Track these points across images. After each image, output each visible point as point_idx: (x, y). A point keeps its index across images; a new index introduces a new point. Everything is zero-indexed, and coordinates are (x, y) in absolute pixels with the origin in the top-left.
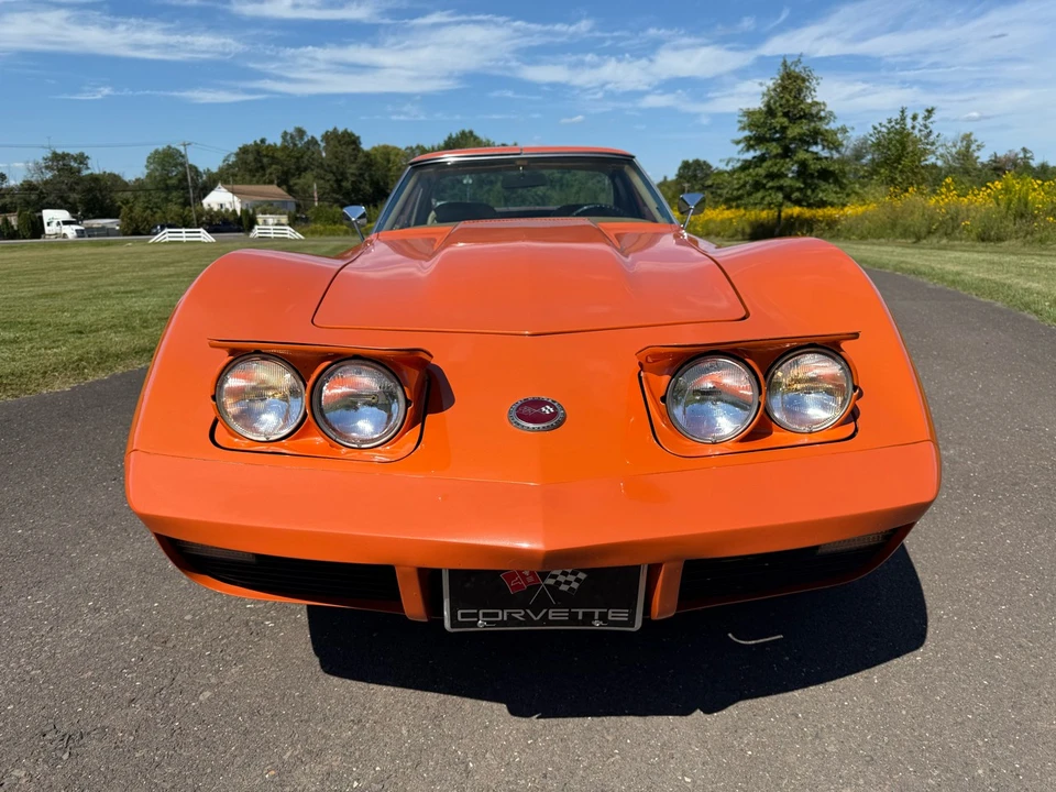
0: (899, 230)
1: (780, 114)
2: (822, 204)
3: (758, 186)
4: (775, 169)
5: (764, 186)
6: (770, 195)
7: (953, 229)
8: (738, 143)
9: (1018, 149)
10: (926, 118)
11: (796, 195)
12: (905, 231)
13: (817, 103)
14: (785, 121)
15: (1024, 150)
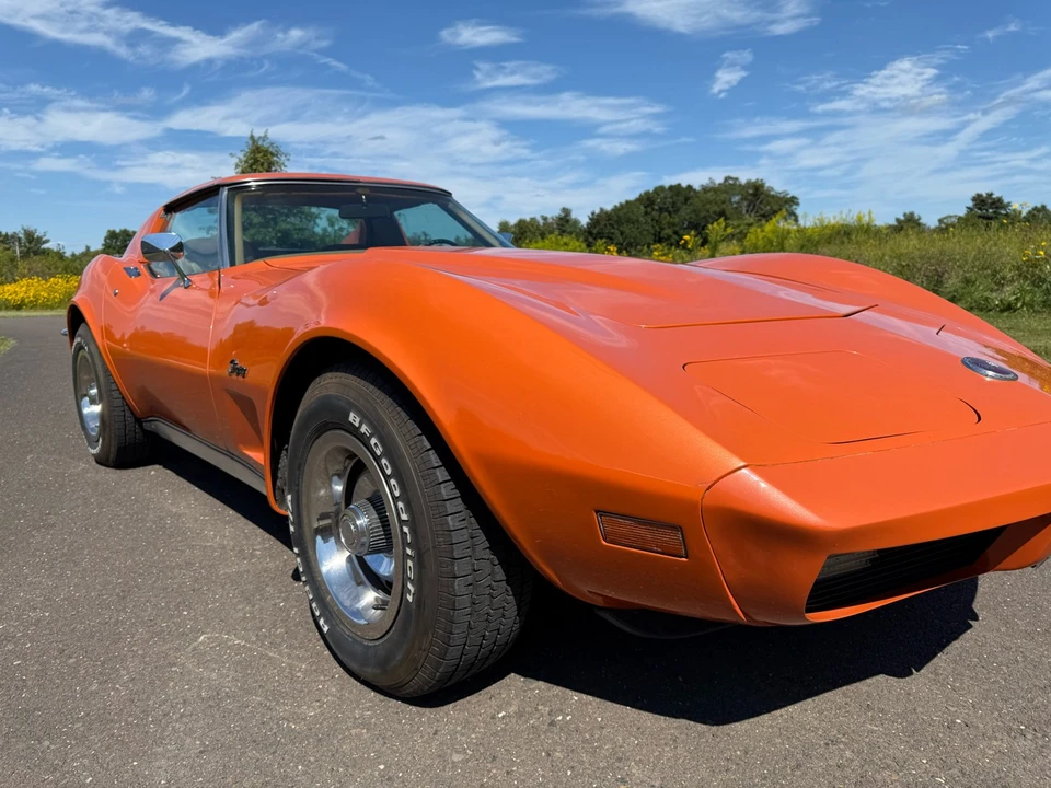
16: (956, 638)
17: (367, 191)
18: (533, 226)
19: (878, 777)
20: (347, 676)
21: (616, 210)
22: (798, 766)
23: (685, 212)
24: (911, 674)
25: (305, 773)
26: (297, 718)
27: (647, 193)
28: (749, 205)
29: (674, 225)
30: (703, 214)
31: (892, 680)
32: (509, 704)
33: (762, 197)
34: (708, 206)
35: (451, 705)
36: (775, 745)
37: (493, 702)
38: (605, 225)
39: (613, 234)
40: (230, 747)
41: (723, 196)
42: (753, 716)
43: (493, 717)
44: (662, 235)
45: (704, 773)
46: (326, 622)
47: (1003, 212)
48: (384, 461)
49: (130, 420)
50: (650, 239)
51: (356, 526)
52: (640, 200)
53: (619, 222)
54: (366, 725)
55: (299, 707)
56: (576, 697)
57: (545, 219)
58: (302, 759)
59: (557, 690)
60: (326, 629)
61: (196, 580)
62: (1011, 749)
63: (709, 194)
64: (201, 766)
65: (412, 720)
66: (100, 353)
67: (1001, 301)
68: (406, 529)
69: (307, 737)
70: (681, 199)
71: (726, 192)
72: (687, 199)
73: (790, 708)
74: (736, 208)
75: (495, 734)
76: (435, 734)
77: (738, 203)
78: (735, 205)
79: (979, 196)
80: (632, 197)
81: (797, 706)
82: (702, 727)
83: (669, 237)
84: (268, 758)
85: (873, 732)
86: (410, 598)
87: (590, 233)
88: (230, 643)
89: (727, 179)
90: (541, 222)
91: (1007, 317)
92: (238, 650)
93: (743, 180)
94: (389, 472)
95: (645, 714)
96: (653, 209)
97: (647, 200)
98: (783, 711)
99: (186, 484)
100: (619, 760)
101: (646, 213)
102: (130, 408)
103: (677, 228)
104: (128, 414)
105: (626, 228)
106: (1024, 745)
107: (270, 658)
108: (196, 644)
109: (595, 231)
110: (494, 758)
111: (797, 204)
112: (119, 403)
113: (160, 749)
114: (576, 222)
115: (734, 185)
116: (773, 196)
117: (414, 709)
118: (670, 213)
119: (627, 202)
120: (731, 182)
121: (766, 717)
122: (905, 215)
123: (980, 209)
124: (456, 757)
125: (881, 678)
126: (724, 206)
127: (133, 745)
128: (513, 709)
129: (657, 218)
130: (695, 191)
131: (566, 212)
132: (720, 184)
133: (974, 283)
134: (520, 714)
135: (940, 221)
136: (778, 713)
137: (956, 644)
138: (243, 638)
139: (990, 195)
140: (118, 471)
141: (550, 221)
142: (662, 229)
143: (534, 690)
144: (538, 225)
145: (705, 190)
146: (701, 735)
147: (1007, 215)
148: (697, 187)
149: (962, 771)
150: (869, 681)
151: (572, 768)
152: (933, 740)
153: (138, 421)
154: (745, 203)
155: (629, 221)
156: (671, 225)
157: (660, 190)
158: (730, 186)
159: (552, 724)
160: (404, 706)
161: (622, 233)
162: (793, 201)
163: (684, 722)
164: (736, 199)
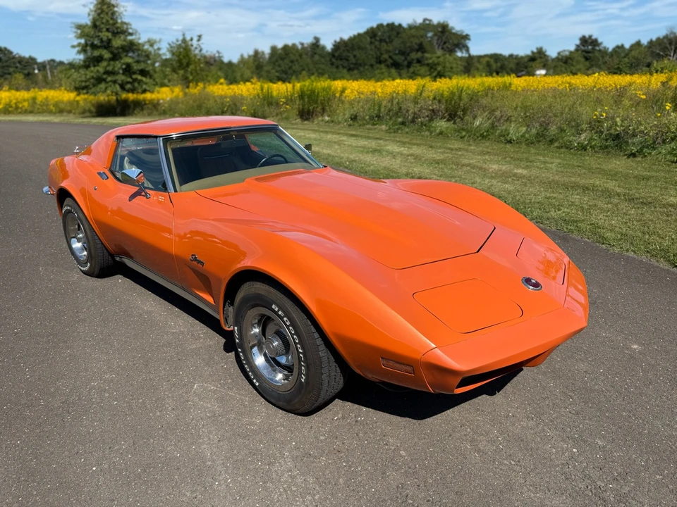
0: (203, 111)
1: (104, 30)
2: (144, 91)
3: (99, 80)
4: (110, 68)
5: (104, 80)
6: (111, 86)
7: (236, 111)
8: (73, 47)
9: (215, 52)
10: (199, 40)
11: (129, 86)
12: (208, 111)
13: (125, 23)
14: (110, 35)
15: (218, 52)
16: (515, 376)
17: (236, 133)
18: (294, 49)
19: (478, 438)
20: (267, 403)
21: (351, 39)
22: (450, 435)
23: (397, 42)
24: (495, 394)
25: (264, 448)
26: (253, 424)
27: (372, 29)
28: (438, 40)
29: (389, 51)
30: (408, 45)
31: (488, 397)
32: (338, 413)
33: (447, 34)
34: (412, 39)
35: (315, 415)
36: (442, 427)
37: (331, 412)
38: (344, 51)
39: (348, 56)
40: (230, 439)
41: (422, 32)
42: (434, 415)
43: (333, 420)
44: (382, 59)
45: (416, 440)
46: (257, 381)
47: (597, 48)
48: (285, 319)
49: (107, 254)
50: (373, 61)
51: (273, 346)
52: (367, 33)
53: (353, 49)
54: (283, 426)
55: (252, 418)
56: (364, 409)
57: (302, 44)
58: (261, 442)
59: (356, 406)
60: (257, 384)
61: (178, 354)
62: (527, 425)
63: (413, 30)
64: (221, 446)
65: (300, 422)
66: (86, 218)
67: (578, 144)
68: (301, 355)
69: (260, 432)
70: (394, 33)
71: (424, 30)
72: (398, 33)
73: (448, 411)
74: (430, 41)
75: (335, 427)
76: (311, 428)
77: (431, 37)
78: (429, 39)
79: (584, 37)
80: (362, 31)
81: (451, 410)
82: (415, 421)
83: (386, 60)
84: (247, 442)
85: (479, 420)
86: (303, 381)
87: (333, 56)
88: (209, 389)
89: (425, 20)
90: (300, 47)
91: (581, 155)
92: (215, 391)
93: (435, 21)
94: (288, 323)
95: (392, 416)
96: (376, 40)
97: (372, 33)
98: (445, 412)
99: (143, 290)
100: (384, 436)
101: (371, 43)
102: (106, 249)
103: (391, 54)
104: (105, 251)
105: (356, 53)
106: (531, 423)
107: (231, 395)
108: (193, 390)
109: (337, 54)
110: (337, 437)
111: (469, 39)
112: (100, 246)
113: (201, 441)
114: (324, 48)
115: (429, 24)
116: (454, 34)
117: (300, 417)
118: (387, 43)
119: (359, 35)
120: (427, 22)
121: (439, 415)
122: (537, 49)
123: (584, 46)
124: (322, 438)
125: (484, 396)
126: (422, 39)
127: (189, 439)
128: (340, 416)
129: (378, 46)
130: (403, 28)
131: (317, 39)
132: (420, 24)
133: (565, 131)
134: (343, 418)
135: (559, 53)
136: (443, 413)
137: (515, 379)
138: (214, 385)
139: (590, 37)
140: (99, 279)
141: (306, 45)
142: (382, 54)
143: (346, 406)
144: (298, 49)
145: (411, 27)
146: (414, 424)
147: (600, 51)
148: (405, 25)
149: (508, 435)
150: (479, 397)
151: (367, 440)
152: (500, 423)
153: (112, 256)
154: (436, 38)
155: (360, 48)
156: (388, 51)
157: (380, 26)
158: (426, 26)
159: (357, 421)
160: (295, 416)
161: (355, 56)
162: (467, 37)
163: (408, 419)
164: (430, 34)
